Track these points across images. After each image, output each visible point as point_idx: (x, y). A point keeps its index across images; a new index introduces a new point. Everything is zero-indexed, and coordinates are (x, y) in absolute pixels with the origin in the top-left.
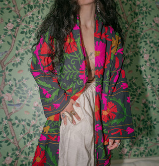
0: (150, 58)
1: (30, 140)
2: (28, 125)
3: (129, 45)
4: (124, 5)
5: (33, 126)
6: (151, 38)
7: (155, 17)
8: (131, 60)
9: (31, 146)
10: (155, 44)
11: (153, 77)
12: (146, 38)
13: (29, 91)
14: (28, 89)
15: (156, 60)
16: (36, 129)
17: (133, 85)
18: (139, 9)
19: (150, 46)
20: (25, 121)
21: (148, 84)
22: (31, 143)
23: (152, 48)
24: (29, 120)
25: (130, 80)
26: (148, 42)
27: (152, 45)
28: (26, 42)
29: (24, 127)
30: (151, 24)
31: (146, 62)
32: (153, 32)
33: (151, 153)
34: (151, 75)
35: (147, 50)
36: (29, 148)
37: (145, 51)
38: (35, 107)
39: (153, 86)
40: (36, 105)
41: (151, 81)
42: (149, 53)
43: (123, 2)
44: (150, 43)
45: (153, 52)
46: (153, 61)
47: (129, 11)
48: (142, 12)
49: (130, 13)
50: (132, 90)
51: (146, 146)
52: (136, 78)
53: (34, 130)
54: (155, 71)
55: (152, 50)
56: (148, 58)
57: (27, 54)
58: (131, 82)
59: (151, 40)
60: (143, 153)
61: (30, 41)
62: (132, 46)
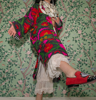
0: (83, 33)
1: (4, 81)
2: (4, 72)
3: (67, 25)
4: (64, 2)
5: (6, 73)
6: (83, 20)
7: (85, 8)
8: (69, 34)
9: (4, 85)
10: (86, 24)
11: (85, 44)
12: (79, 21)
13: (6, 53)
14: (5, 52)
15: (86, 34)
16: (8, 74)
17: (70, 49)
18: (74, 4)
19: (82, 25)
20: (2, 70)
21: (82, 49)
22: (5, 83)
23: (83, 26)
24: (4, 69)
25: (68, 46)
26: (81, 23)
27: (84, 25)
28: (6, 26)
29: (1, 73)
30: (82, 12)
31: (79, 35)
32: (84, 17)
33: (84, 94)
34: (83, 43)
35: (80, 28)
36: (4, 86)
37: (79, 29)
38: (8, 62)
39: (85, 50)
40: (9, 61)
41: (84, 47)
42: (82, 30)
43: (64, 1)
44: (82, 23)
45: (85, 29)
46: (85, 34)
47: (68, 5)
48: (76, 5)
49: (68, 7)
50: (70, 53)
51: (80, 90)
52: (73, 45)
53: (7, 75)
54: (86, 40)
55: (84, 27)
56: (81, 32)
57: (6, 32)
58: (69, 48)
59: (83, 22)
60: (79, 94)
61: (7, 25)
62: (70, 25)
